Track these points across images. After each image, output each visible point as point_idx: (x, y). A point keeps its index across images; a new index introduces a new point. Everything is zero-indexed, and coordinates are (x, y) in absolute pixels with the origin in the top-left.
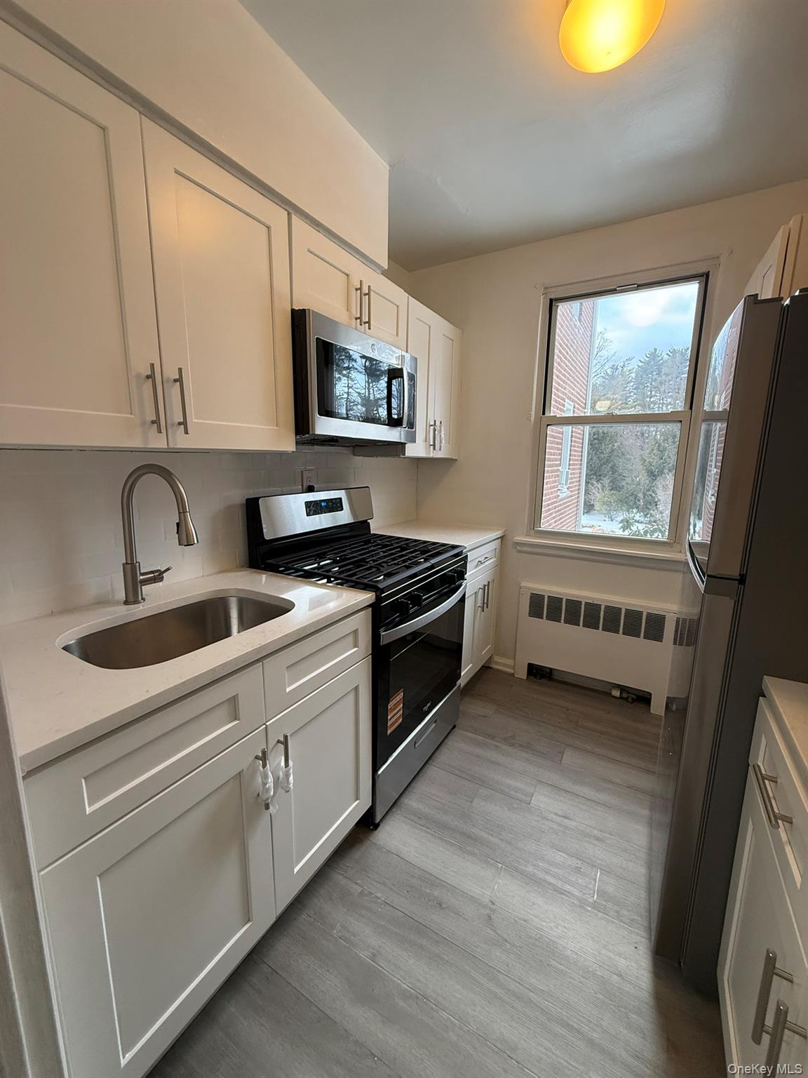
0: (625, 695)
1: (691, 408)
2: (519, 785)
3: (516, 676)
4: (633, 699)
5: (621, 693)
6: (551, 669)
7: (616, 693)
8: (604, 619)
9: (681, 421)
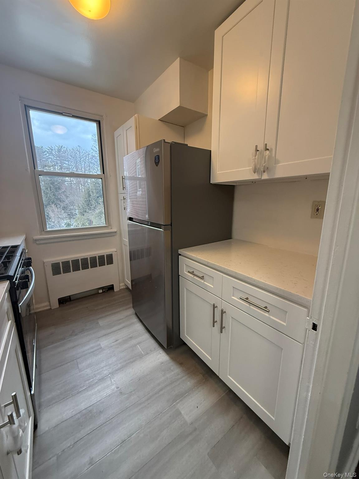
0: (104, 290)
1: (104, 173)
2: (92, 345)
3: (52, 308)
4: (107, 290)
5: (103, 290)
6: (70, 296)
7: (101, 291)
8: (90, 263)
9: (102, 179)
